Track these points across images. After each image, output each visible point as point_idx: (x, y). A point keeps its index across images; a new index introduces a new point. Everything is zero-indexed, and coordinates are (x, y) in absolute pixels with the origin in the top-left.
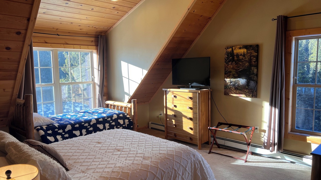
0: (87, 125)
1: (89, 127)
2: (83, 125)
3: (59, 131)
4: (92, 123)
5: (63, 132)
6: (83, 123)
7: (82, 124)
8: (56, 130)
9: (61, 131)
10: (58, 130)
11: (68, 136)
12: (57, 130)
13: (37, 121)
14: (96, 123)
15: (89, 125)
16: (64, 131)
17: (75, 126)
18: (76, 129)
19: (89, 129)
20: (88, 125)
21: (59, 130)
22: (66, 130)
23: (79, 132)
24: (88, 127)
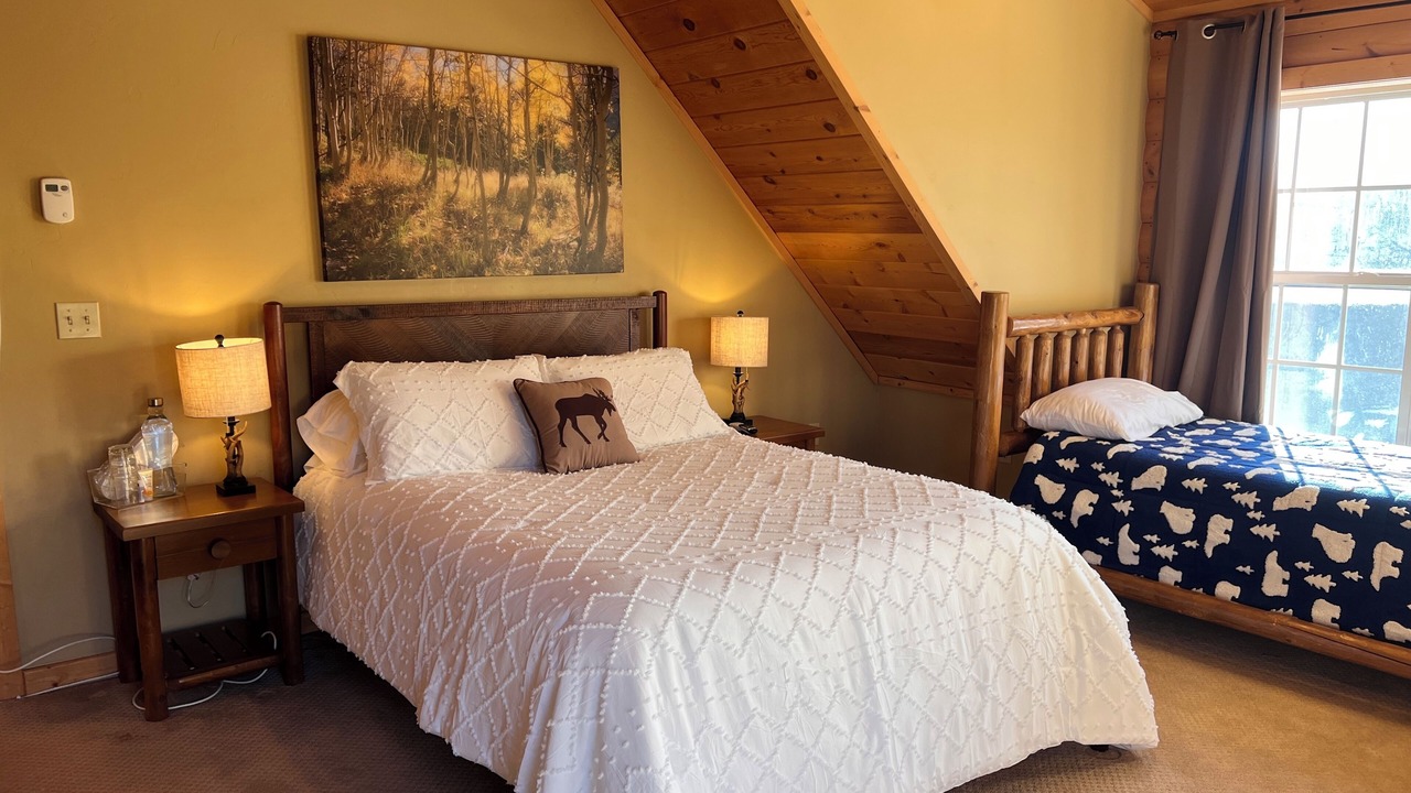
0: (1249, 499)
1: (1258, 515)
2: (1231, 492)
3: (1103, 477)
4: (1280, 504)
5: (1119, 488)
6: (1235, 486)
7: (1228, 485)
8: (1095, 466)
9: (1112, 479)
10: (1103, 471)
11: (1126, 514)
12: (1099, 467)
13: (1060, 410)
14: (1309, 509)
15: (1265, 505)
16: (1125, 486)
17: (1187, 483)
18: (1182, 498)
19: (1255, 530)
20: (1257, 507)
21: (1105, 471)
22: (1137, 484)
23: (1194, 517)
24: (1251, 515)
